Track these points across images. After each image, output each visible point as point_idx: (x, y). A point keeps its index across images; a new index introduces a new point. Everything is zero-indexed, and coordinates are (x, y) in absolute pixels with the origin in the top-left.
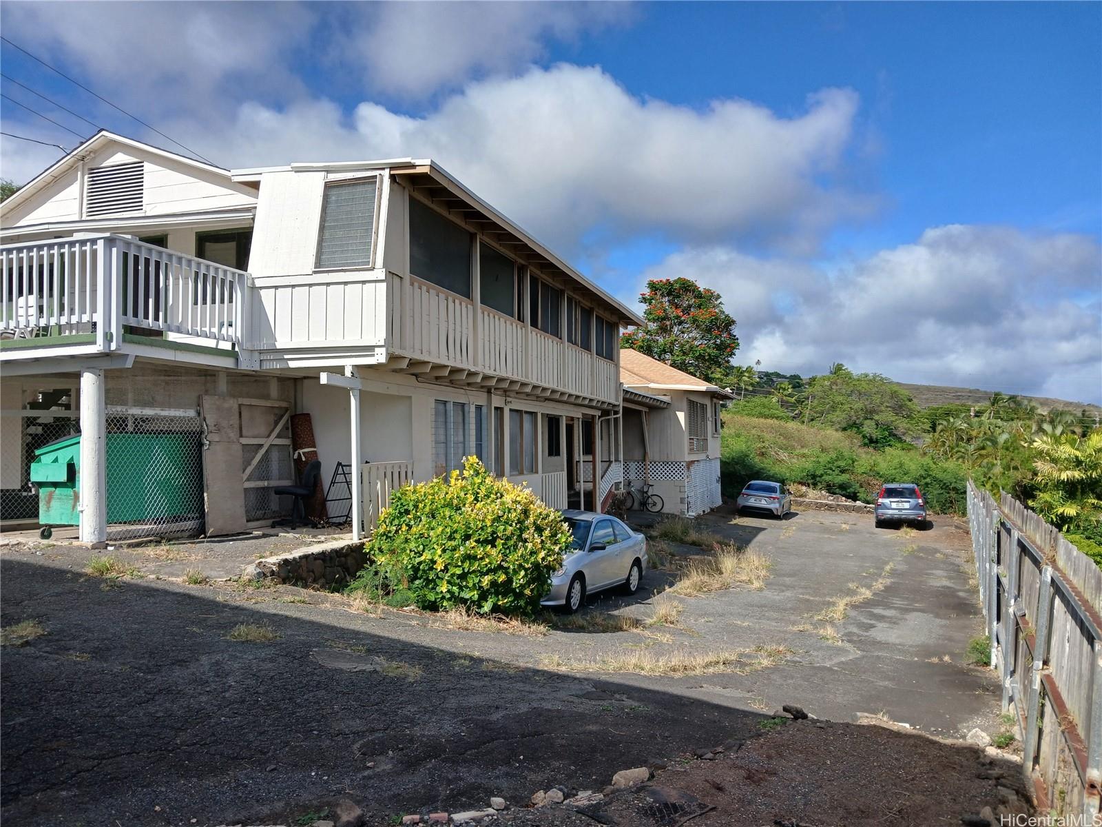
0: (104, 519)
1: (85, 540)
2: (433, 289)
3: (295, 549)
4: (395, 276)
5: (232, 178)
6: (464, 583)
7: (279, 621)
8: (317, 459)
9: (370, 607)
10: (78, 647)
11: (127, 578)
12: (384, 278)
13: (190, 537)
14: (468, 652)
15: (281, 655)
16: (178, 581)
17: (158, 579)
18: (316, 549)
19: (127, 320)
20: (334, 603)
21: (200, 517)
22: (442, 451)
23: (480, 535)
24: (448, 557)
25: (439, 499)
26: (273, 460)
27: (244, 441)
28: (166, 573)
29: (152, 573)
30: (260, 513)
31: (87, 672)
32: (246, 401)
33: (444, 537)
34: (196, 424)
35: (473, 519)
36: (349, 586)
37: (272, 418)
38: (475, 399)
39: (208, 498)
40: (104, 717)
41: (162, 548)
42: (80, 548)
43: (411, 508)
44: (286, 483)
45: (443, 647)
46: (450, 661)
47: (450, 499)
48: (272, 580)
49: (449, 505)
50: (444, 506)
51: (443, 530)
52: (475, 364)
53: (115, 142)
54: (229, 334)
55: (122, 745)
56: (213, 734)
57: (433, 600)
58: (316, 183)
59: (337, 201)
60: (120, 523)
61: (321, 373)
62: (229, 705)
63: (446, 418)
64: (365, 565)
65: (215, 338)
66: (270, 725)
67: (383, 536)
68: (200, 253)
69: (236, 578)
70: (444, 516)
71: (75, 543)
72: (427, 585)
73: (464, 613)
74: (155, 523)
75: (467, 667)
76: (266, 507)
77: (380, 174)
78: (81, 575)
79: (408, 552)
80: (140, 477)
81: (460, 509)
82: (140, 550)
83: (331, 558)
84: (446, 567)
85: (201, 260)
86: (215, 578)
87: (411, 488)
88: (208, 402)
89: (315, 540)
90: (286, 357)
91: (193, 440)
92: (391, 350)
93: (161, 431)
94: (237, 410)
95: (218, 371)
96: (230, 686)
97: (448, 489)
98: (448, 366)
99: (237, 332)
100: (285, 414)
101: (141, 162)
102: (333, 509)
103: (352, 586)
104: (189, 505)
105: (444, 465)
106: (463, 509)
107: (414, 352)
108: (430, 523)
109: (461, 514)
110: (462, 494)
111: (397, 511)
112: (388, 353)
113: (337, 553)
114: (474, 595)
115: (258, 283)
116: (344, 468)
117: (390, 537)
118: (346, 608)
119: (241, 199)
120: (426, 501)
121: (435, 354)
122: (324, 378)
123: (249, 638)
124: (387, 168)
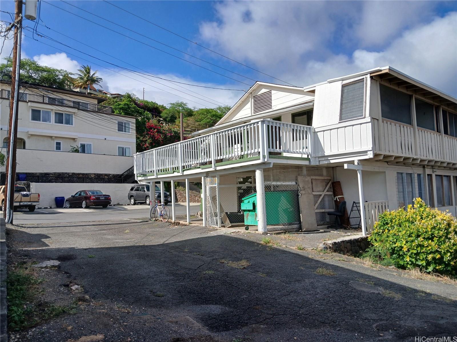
0: (266, 223)
1: (260, 231)
2: (393, 122)
3: (338, 238)
4: (375, 120)
5: (304, 90)
6: (418, 257)
7: (336, 268)
8: (344, 200)
9: (373, 265)
10: (261, 271)
11: (275, 246)
12: (370, 121)
13: (296, 231)
14: (424, 290)
15: (337, 282)
16: (294, 249)
17: (286, 247)
18: (347, 238)
19: (270, 150)
20: (357, 262)
21: (299, 223)
22: (402, 196)
23: (425, 235)
24: (409, 245)
25: (403, 218)
26: (326, 201)
27: (314, 193)
28: (289, 245)
29: (284, 245)
30: (322, 222)
31: (266, 281)
32: (314, 177)
33: (406, 235)
34: (296, 187)
35: (421, 227)
36: (363, 255)
37: (324, 184)
38: (417, 171)
39: (302, 216)
40: (273, 299)
41: (286, 235)
42: (258, 234)
43: (389, 222)
44: (332, 210)
45: (410, 286)
46: (415, 293)
47: (408, 218)
48: (330, 250)
49: (408, 221)
50: (405, 221)
51: (405, 232)
52: (416, 155)
53: (261, 85)
54: (307, 151)
55: (280, 311)
56: (314, 312)
57: (403, 264)
58: (338, 86)
59: (347, 92)
60: (271, 225)
61: (344, 164)
62: (319, 300)
63: (403, 181)
64: (369, 246)
65: (301, 154)
66: (336, 311)
67: (376, 234)
68: (293, 122)
69: (316, 248)
70: (406, 226)
71: (257, 232)
72: (399, 257)
73: (419, 271)
74: (283, 225)
75: (424, 297)
76: (324, 220)
77: (366, 77)
78: (260, 244)
79: (389, 241)
80: (277, 208)
81: (413, 223)
82: (279, 236)
83: (354, 242)
84: (408, 250)
85: (294, 124)
86: (308, 248)
87: (389, 213)
88: (300, 178)
89: (346, 235)
90: (329, 158)
91: (295, 194)
92: (375, 152)
93: (284, 190)
94: (311, 181)
95: (303, 166)
96: (318, 293)
97: (407, 213)
98: (402, 157)
99: (309, 150)
100: (329, 182)
101: (270, 91)
102: (353, 221)
103: (364, 255)
104: (295, 219)
105: (403, 202)
106: (415, 223)
107: (385, 152)
108: (399, 229)
109: (414, 225)
110: (414, 216)
111: (382, 223)
112: (373, 153)
113: (356, 241)
114: (423, 263)
115: (316, 130)
116: (356, 204)
117: (380, 235)
118: (362, 265)
119: (308, 98)
120: (396, 219)
121: (396, 152)
122: (346, 166)
123: (324, 274)
124: (369, 74)
